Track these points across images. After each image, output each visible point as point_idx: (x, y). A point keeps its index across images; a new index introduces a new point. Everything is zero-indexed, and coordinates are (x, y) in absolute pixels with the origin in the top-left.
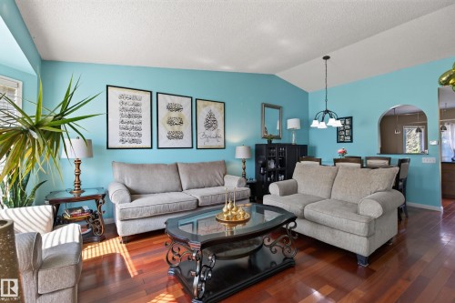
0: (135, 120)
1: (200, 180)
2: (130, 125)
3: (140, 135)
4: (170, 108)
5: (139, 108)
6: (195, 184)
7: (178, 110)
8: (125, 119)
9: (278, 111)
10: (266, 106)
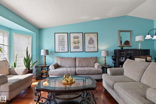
0: (63, 43)
1: (83, 64)
2: (61, 45)
3: (64, 48)
4: (74, 38)
5: (64, 39)
6: (81, 65)
7: (78, 38)
8: (60, 43)
9: (129, 33)
10: (121, 31)
